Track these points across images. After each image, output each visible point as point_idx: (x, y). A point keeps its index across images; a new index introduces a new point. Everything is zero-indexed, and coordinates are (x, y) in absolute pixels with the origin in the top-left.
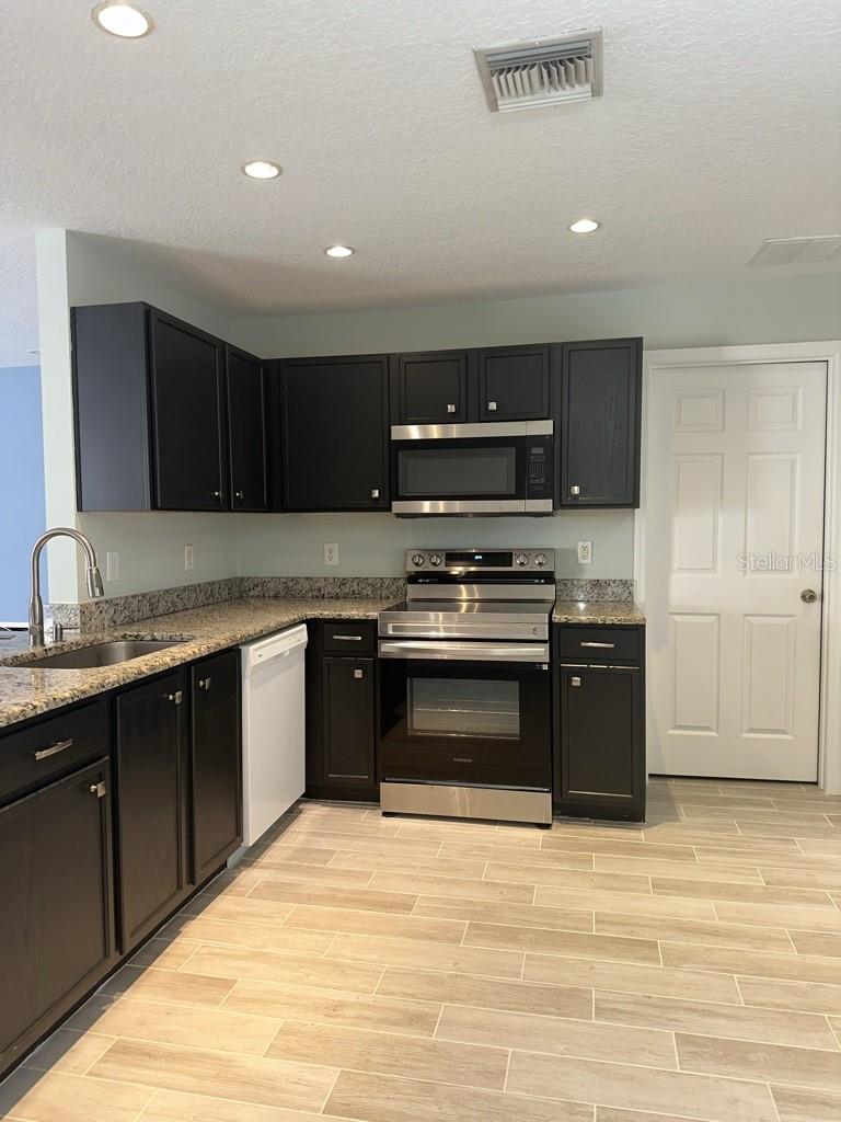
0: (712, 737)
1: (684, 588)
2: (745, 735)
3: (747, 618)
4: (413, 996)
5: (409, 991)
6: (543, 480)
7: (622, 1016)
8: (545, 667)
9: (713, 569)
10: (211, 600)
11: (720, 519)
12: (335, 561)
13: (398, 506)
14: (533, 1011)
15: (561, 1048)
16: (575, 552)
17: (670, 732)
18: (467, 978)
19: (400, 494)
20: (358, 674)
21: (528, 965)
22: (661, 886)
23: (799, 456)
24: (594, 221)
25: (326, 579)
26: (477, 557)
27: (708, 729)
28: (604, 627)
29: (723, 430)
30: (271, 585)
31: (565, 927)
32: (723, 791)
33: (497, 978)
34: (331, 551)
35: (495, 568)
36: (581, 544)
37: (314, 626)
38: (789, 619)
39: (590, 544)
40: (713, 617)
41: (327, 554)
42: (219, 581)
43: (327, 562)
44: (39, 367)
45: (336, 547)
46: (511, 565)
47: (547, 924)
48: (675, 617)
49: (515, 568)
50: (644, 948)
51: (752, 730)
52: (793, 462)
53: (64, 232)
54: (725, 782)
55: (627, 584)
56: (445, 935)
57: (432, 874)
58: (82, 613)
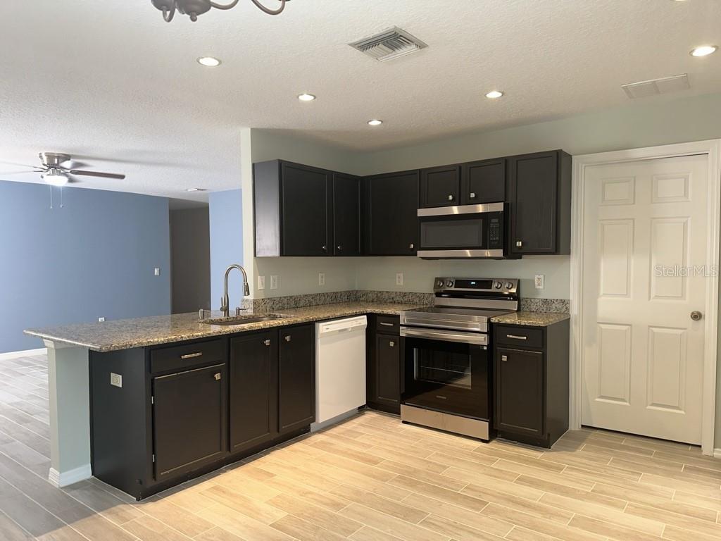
0: (625, 406)
1: (607, 306)
2: (649, 407)
3: (651, 328)
4: (343, 496)
5: (343, 494)
6: (497, 238)
7: (433, 527)
8: (485, 348)
9: (627, 295)
10: (335, 301)
11: (632, 262)
12: (402, 283)
13: (421, 253)
14: (392, 514)
15: (389, 530)
16: (533, 281)
17: (597, 400)
18: (375, 496)
19: (422, 246)
20: (392, 344)
21: (409, 497)
22: (522, 480)
23: (689, 219)
24: (500, 92)
25: (396, 292)
26: (472, 283)
27: (623, 400)
28: (520, 326)
29: (634, 203)
30: (370, 295)
31: (446, 487)
32: (625, 441)
33: (388, 499)
34: (399, 278)
35: (482, 289)
36: (537, 276)
37: (371, 317)
38: (682, 331)
39: (542, 277)
40: (627, 327)
41: (397, 279)
42: (341, 292)
43: (398, 284)
44: (241, 190)
45: (401, 275)
46: (491, 288)
47: (436, 483)
48: (601, 325)
49: (493, 290)
50: (478, 503)
51: (653, 404)
52: (685, 224)
53: (250, 129)
54: (636, 437)
55: (565, 303)
56: (383, 478)
57: (402, 452)
58: (254, 303)
